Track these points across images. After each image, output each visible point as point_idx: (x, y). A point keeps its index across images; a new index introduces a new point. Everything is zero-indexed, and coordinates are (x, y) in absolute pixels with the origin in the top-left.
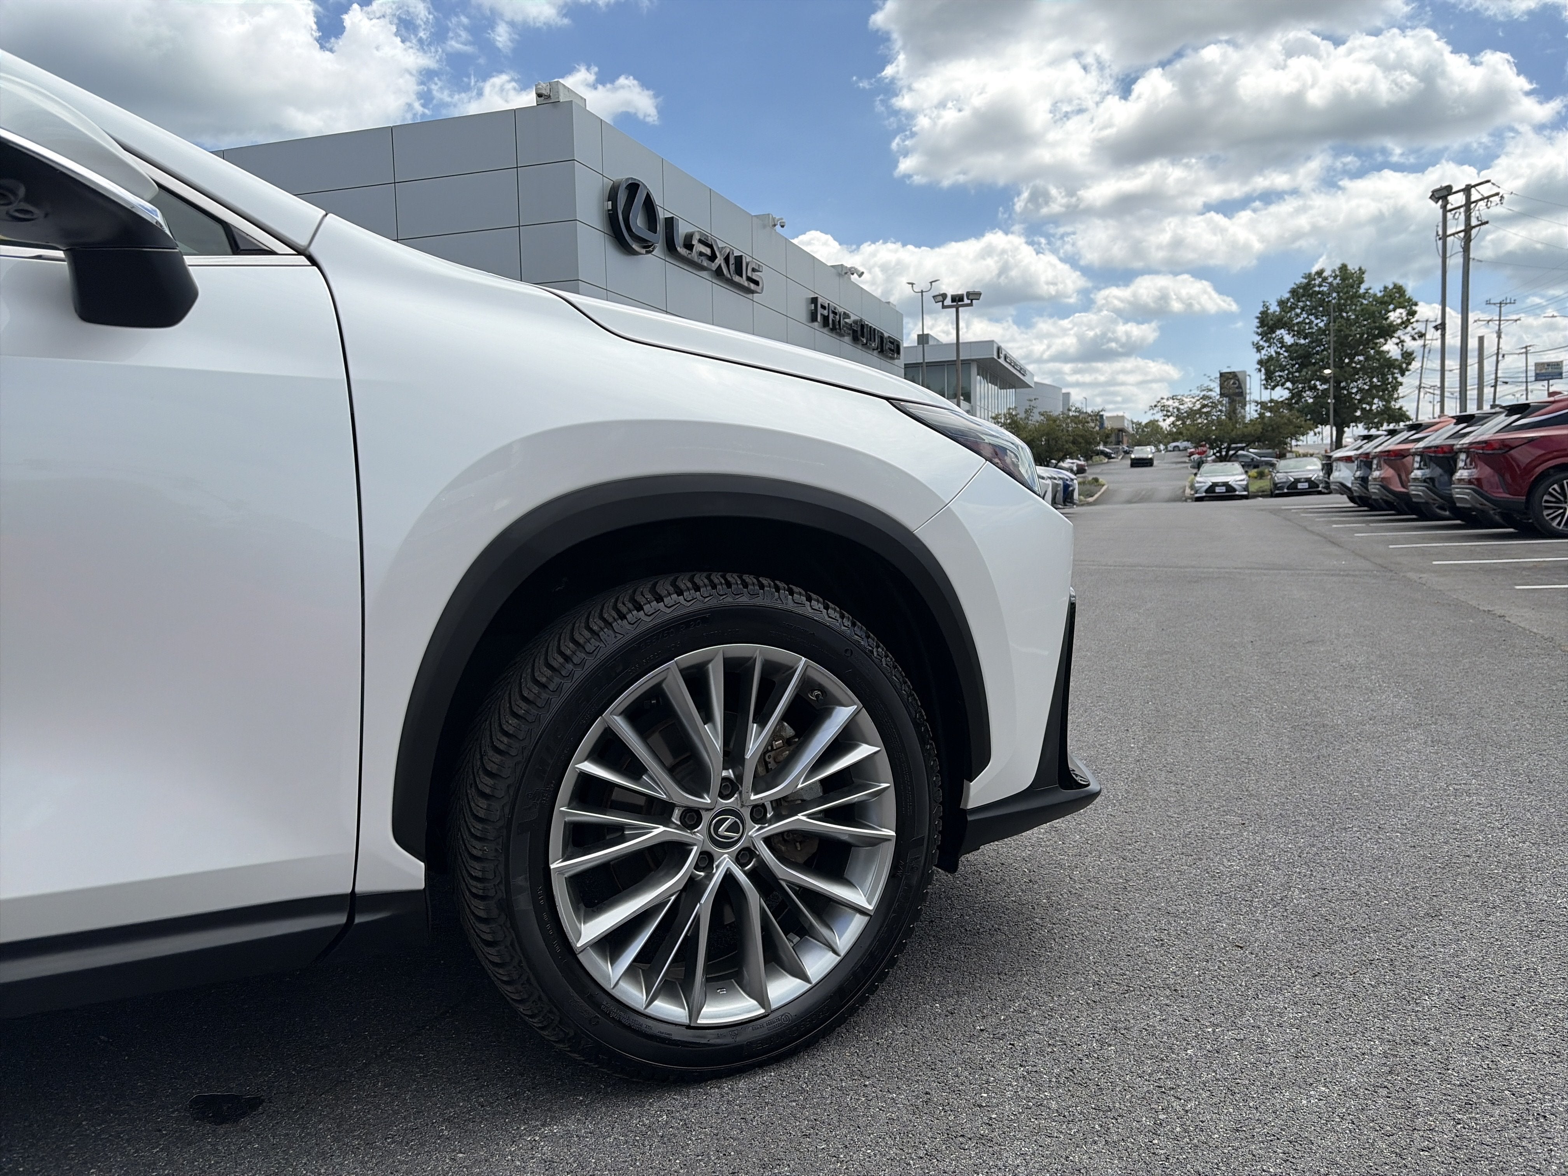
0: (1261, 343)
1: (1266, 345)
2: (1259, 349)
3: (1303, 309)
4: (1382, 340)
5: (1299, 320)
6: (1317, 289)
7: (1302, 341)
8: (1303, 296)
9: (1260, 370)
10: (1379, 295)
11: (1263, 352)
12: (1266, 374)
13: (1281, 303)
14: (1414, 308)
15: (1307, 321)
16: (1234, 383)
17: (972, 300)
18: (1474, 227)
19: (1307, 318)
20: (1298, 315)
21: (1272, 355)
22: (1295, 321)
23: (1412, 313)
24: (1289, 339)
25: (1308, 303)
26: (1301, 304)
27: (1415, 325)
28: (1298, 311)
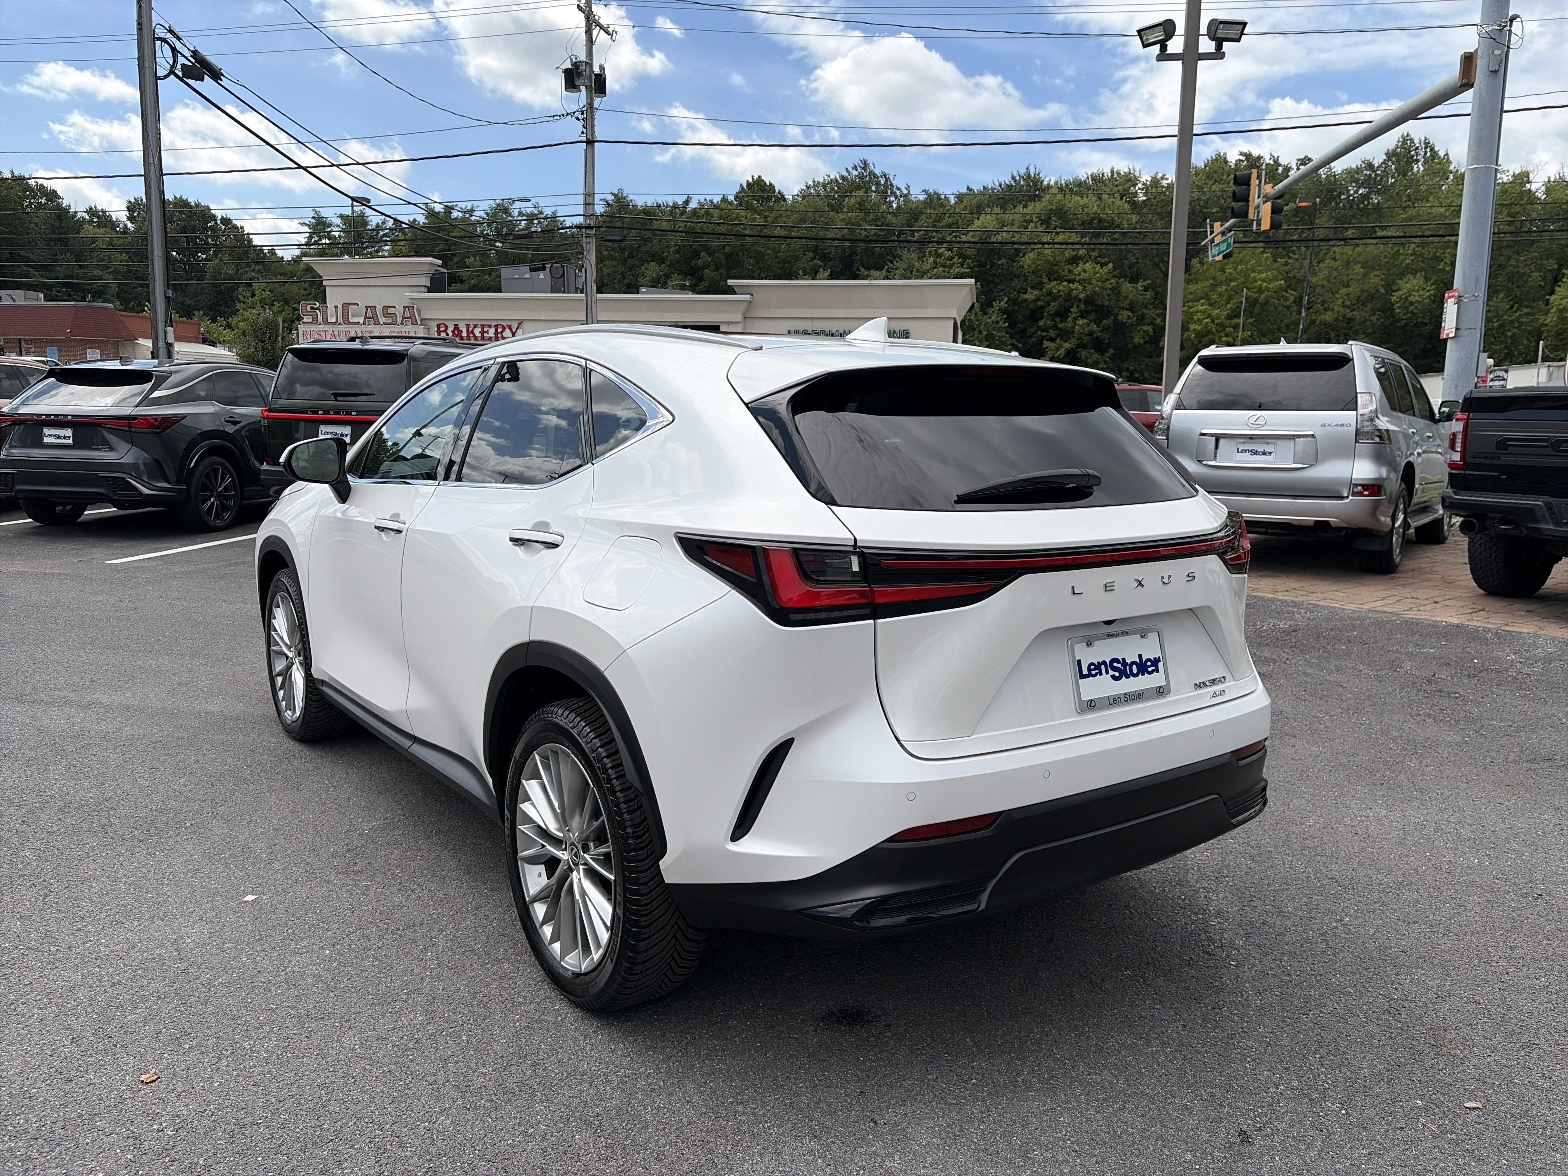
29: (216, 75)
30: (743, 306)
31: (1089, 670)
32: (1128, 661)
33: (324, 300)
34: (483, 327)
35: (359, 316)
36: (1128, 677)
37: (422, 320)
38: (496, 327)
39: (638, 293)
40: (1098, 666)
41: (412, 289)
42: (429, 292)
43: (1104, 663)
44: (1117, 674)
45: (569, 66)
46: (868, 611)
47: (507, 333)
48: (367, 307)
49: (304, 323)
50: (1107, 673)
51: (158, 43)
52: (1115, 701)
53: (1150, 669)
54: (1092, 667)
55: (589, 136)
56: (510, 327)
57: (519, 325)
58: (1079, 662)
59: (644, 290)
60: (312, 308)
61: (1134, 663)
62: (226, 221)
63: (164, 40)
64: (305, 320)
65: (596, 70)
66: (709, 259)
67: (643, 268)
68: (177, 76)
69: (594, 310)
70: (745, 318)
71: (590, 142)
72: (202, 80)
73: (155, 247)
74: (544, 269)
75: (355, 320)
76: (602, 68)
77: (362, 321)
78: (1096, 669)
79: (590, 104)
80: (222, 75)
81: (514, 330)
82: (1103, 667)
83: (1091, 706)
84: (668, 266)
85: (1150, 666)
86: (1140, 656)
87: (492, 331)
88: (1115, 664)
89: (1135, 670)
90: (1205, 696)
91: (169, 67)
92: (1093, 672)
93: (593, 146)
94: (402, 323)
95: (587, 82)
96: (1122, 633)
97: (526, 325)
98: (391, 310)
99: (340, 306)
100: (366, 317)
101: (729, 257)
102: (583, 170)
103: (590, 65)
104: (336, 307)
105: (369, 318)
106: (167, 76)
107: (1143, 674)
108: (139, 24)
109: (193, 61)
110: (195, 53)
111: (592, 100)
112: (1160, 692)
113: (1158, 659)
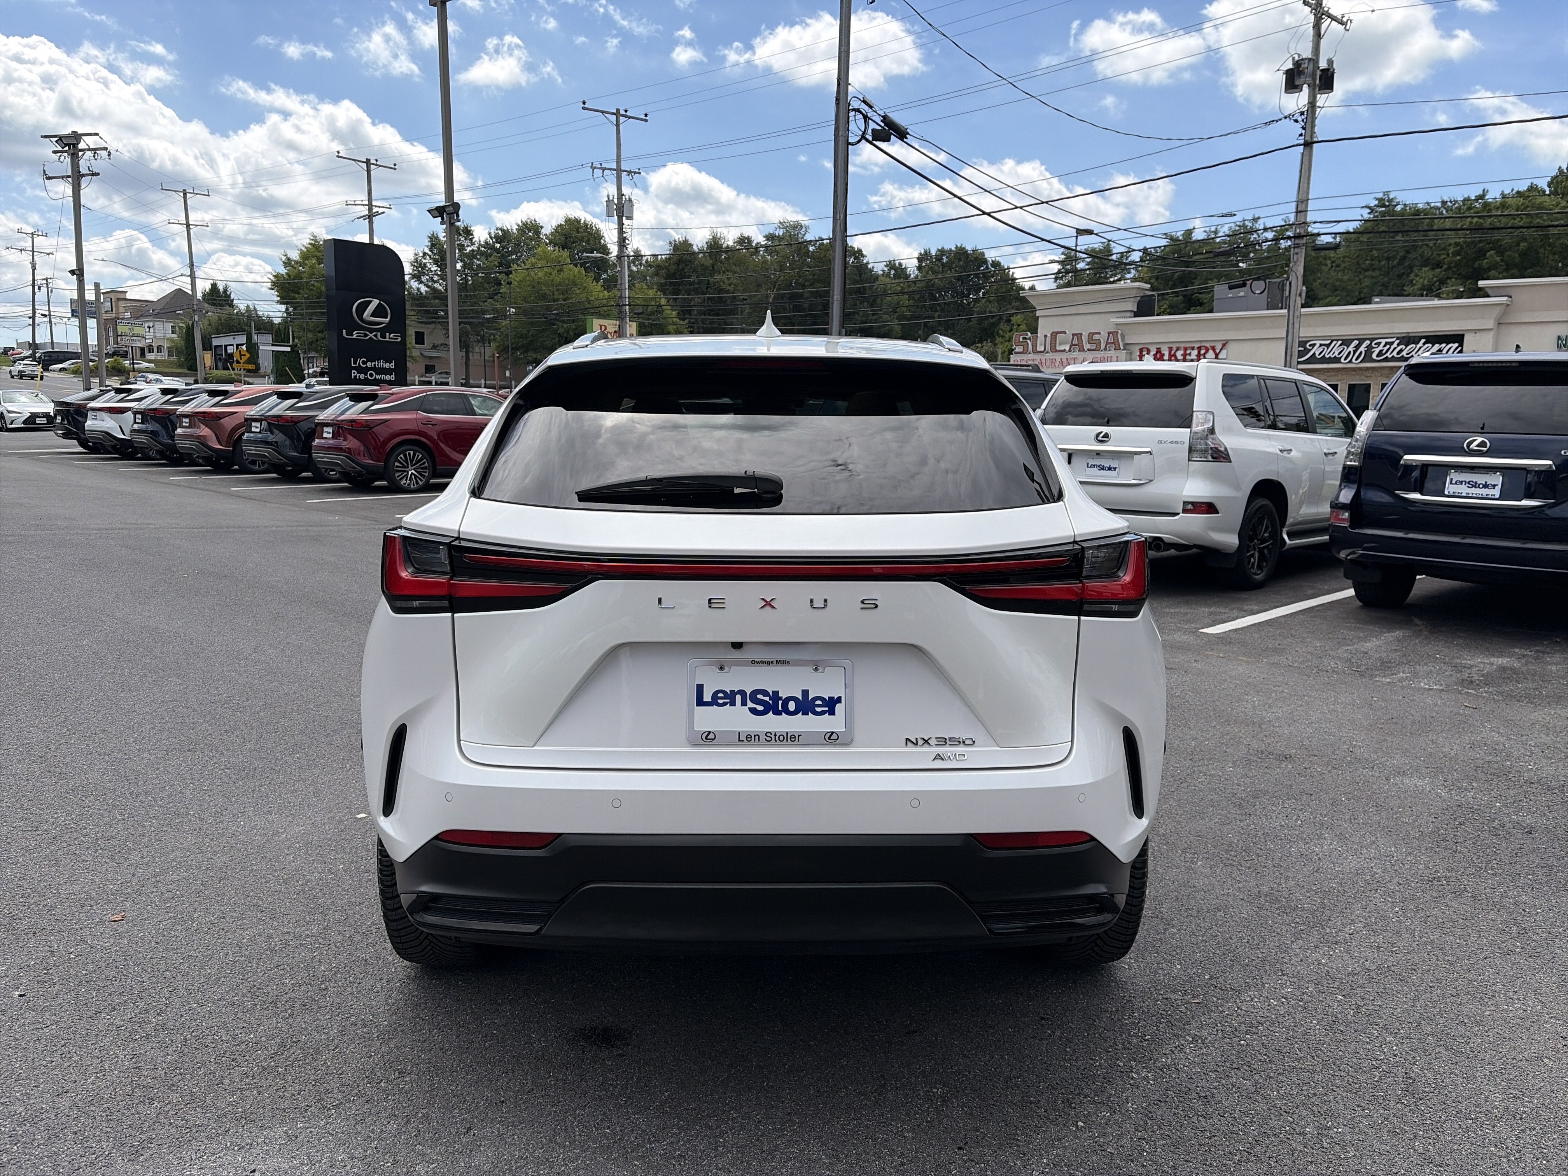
18: (84, 175)
29: (902, 135)
30: (1497, 311)
31: (715, 697)
32: (783, 695)
33: (1034, 331)
34: (1186, 349)
35: (1066, 343)
36: (777, 713)
37: (1125, 345)
38: (1199, 349)
39: (1370, 303)
40: (730, 695)
41: (1119, 315)
42: (1135, 316)
43: (742, 693)
44: (760, 708)
45: (1291, 66)
46: (446, 603)
47: (1211, 354)
48: (1074, 335)
49: (1016, 353)
50: (744, 704)
51: (852, 114)
52: (750, 739)
53: (818, 709)
54: (721, 695)
55: (1308, 138)
56: (1213, 348)
57: (1224, 345)
58: (700, 687)
59: (1377, 300)
60: (1024, 338)
61: (791, 699)
62: (996, 264)
63: (857, 110)
64: (1017, 350)
65: (1323, 64)
66: (1498, 259)
67: (1412, 276)
68: (867, 140)
69: (1297, 326)
70: (1499, 324)
71: (1308, 144)
72: (888, 140)
73: (835, 293)
74: (1244, 285)
75: (1062, 348)
76: (1330, 62)
77: (1067, 349)
78: (726, 698)
79: (1312, 104)
80: (908, 133)
81: (1218, 351)
82: (738, 698)
83: (708, 738)
84: (1445, 270)
85: (819, 706)
86: (805, 693)
87: (1195, 352)
88: (759, 697)
89: (792, 706)
90: (924, 756)
91: (861, 133)
92: (721, 701)
93: (1311, 148)
94: (1105, 349)
95: (1309, 80)
96: (778, 662)
97: (1231, 346)
98: (1096, 337)
99: (1049, 335)
100: (1072, 345)
101: (1524, 254)
102: (1298, 174)
103: (1314, 61)
104: (1046, 336)
105: (1075, 345)
106: (859, 141)
107: (805, 714)
108: (837, 99)
109: (883, 125)
110: (885, 118)
111: (1315, 97)
112: (831, 738)
113: (839, 700)
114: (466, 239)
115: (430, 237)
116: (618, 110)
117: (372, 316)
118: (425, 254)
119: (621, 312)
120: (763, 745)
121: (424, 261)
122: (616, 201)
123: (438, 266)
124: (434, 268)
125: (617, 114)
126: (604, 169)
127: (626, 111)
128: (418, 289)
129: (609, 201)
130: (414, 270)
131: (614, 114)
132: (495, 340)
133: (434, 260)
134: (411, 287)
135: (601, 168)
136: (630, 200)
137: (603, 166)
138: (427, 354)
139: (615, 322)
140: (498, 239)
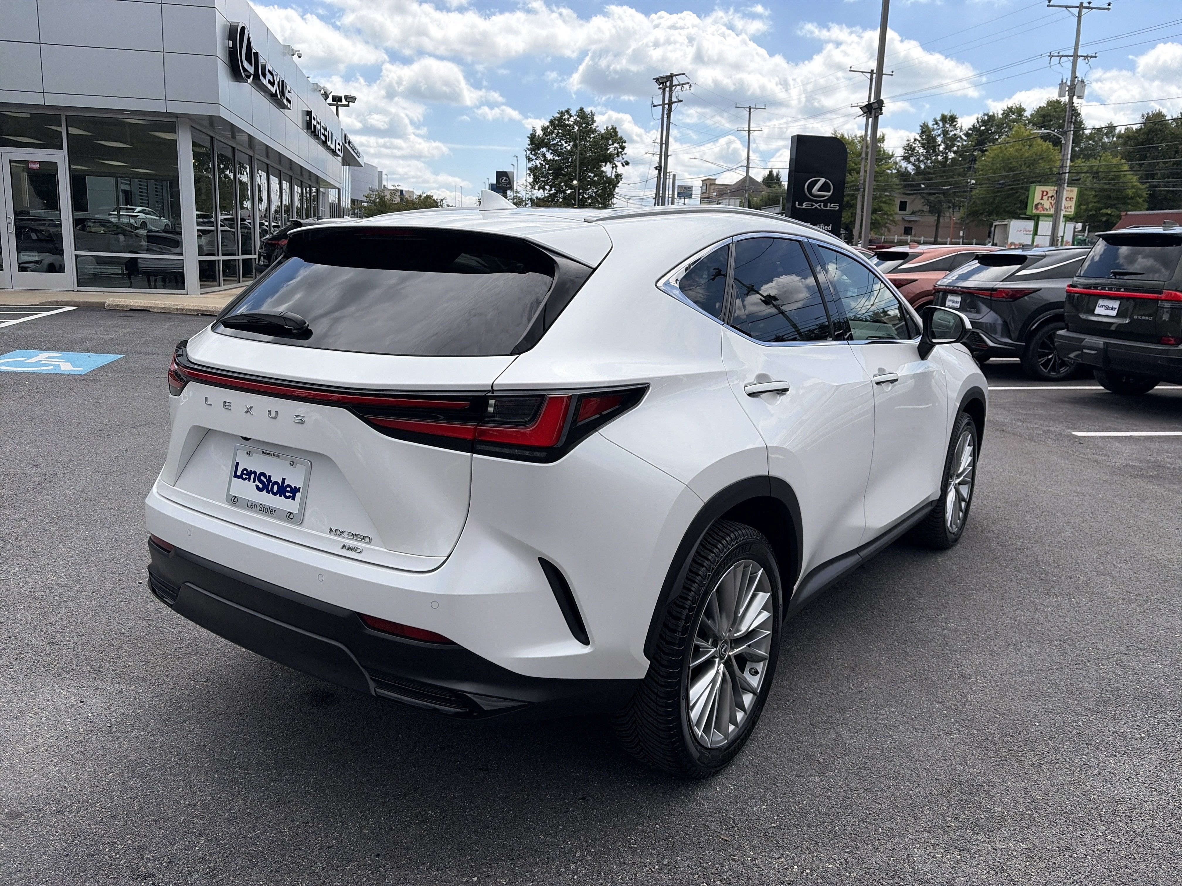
0: (531, 156)
1: (534, 158)
2: (530, 160)
3: (557, 135)
4: (604, 164)
5: (555, 142)
6: (567, 122)
7: (557, 158)
8: (558, 126)
9: (530, 175)
10: (603, 132)
11: (532, 163)
12: (534, 179)
13: (544, 129)
14: (624, 144)
15: (560, 144)
16: (506, 180)
17: (349, 102)
18: (674, 102)
19: (560, 141)
20: (553, 139)
21: (537, 166)
22: (552, 143)
23: (623, 148)
24: (549, 156)
25: (560, 131)
26: (556, 131)
27: (624, 156)
28: (554, 136)
31: (242, 473)
32: (273, 479)
36: (268, 492)
40: (249, 473)
43: (255, 473)
44: (261, 486)
50: (254, 481)
52: (252, 506)
53: (288, 494)
54: (245, 472)
58: (237, 464)
61: (276, 483)
78: (246, 475)
82: (253, 475)
83: (234, 501)
85: (288, 492)
86: (284, 480)
88: (262, 478)
89: (275, 488)
92: (244, 476)
96: (274, 455)
107: (281, 496)
112: (290, 517)
113: (298, 490)
114: (950, 125)
115: (921, 126)
116: (1081, 3)
117: (819, 191)
118: (915, 140)
119: (1060, 180)
120: (257, 512)
121: (914, 145)
122: (1069, 83)
123: (925, 149)
124: (921, 150)
125: (1081, 7)
126: (1061, 57)
127: (1089, 3)
128: (906, 168)
129: (1062, 84)
130: (905, 153)
131: (1077, 7)
132: (963, 206)
133: (922, 144)
134: (901, 167)
135: (1058, 56)
136: (1083, 81)
137: (1061, 54)
138: (907, 218)
139: (1053, 188)
140: (984, 123)
